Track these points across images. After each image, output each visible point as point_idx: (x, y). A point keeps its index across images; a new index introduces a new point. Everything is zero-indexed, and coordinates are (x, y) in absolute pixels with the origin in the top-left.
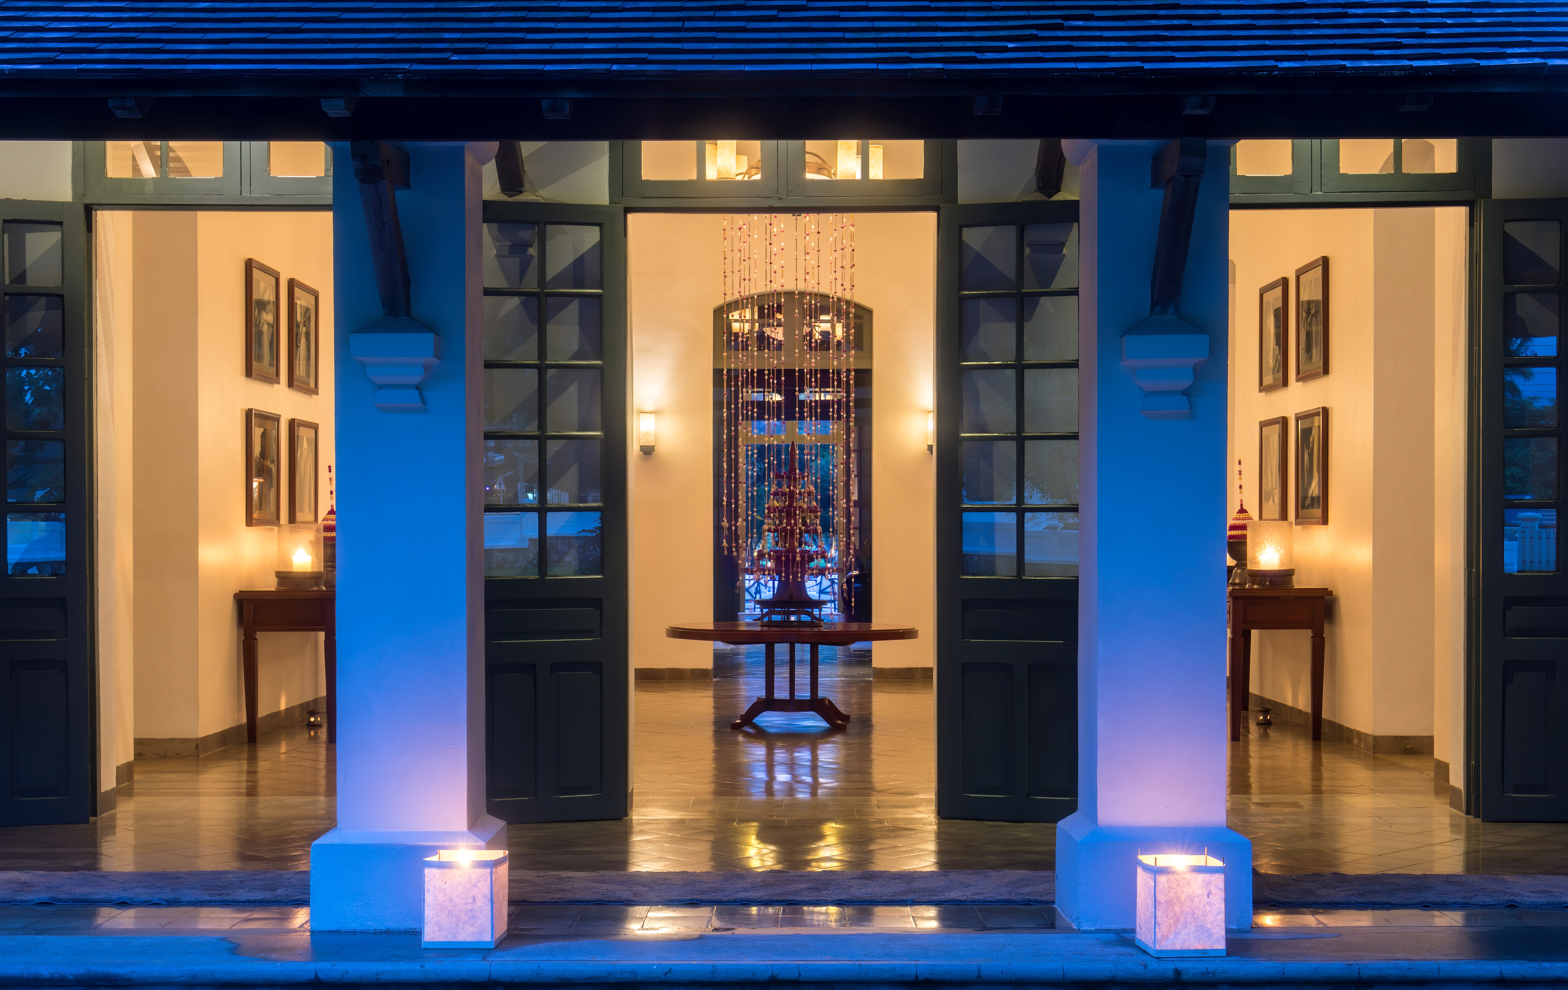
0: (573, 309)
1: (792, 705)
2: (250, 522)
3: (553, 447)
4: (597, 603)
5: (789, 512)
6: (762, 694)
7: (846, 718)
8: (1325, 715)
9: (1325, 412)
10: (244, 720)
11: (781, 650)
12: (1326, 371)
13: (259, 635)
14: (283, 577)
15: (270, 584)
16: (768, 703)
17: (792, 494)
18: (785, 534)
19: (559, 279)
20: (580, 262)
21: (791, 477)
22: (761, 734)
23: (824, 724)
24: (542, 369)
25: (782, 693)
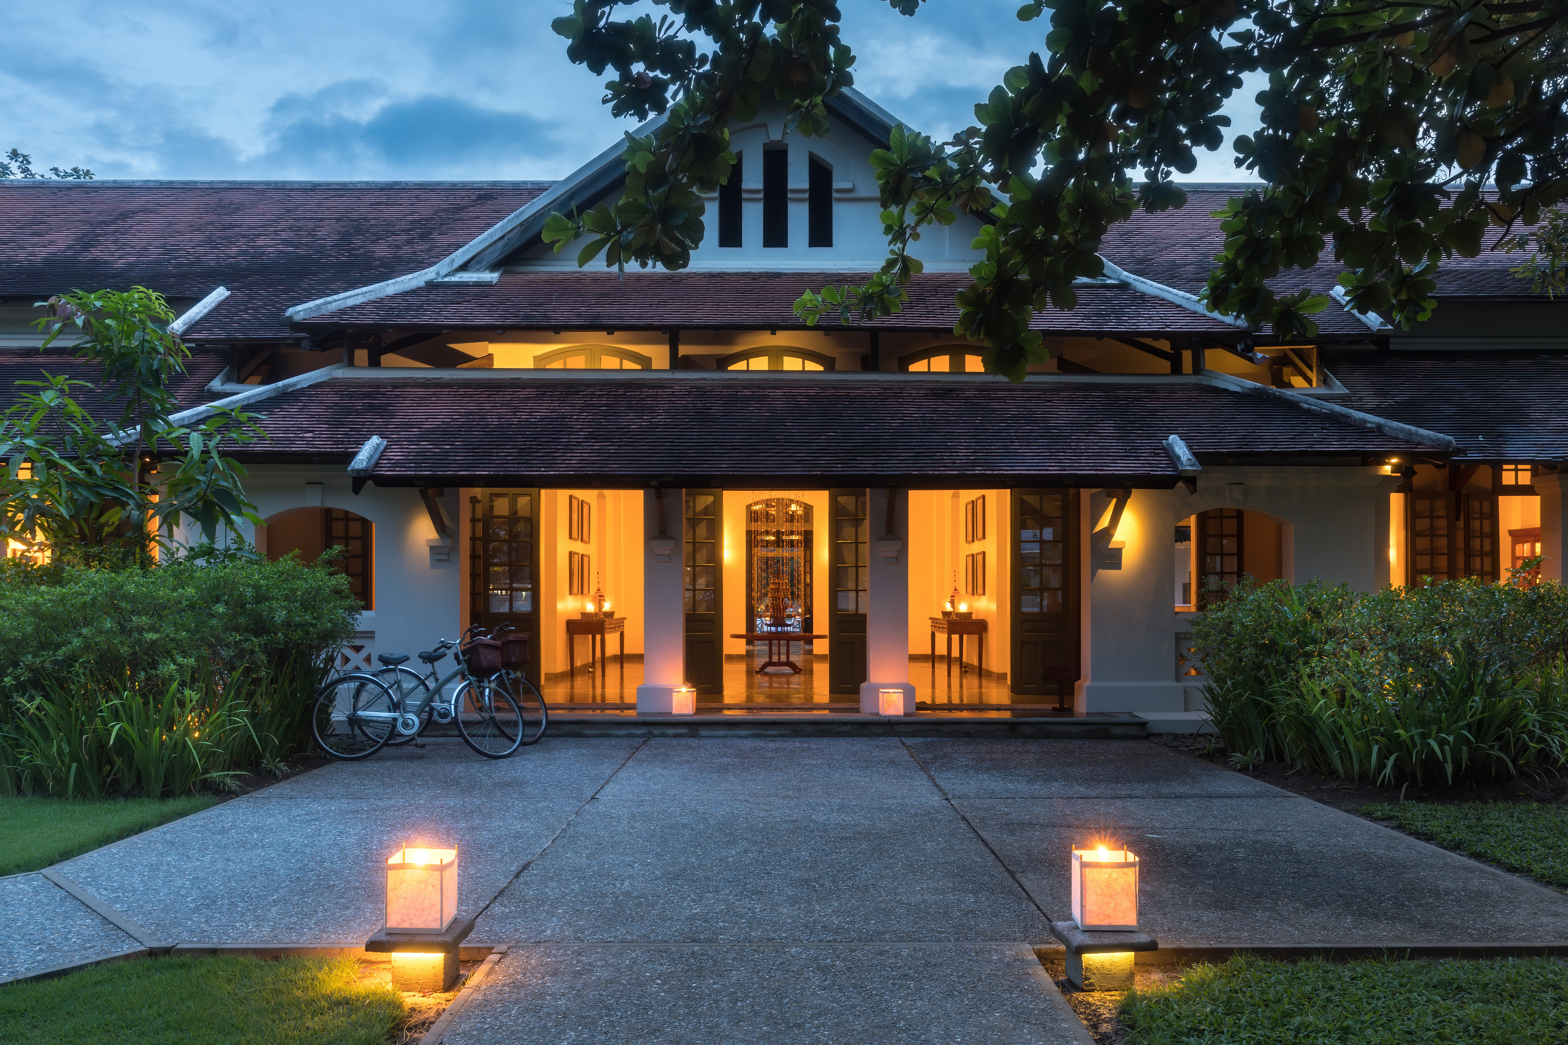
0: (704, 523)
1: (779, 664)
2: (571, 593)
3: (698, 569)
4: (713, 621)
5: (777, 590)
6: (768, 660)
7: (801, 670)
8: (984, 666)
9: (984, 553)
10: (569, 668)
11: (775, 642)
12: (984, 537)
13: (575, 636)
14: (584, 614)
15: (579, 617)
16: (770, 663)
17: (779, 583)
18: (775, 599)
19: (700, 513)
20: (707, 507)
21: (778, 577)
22: (767, 674)
23: (792, 672)
24: (694, 543)
25: (775, 659)
